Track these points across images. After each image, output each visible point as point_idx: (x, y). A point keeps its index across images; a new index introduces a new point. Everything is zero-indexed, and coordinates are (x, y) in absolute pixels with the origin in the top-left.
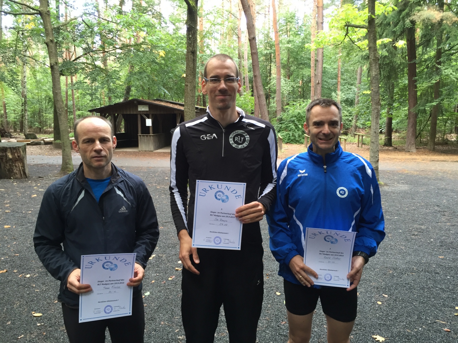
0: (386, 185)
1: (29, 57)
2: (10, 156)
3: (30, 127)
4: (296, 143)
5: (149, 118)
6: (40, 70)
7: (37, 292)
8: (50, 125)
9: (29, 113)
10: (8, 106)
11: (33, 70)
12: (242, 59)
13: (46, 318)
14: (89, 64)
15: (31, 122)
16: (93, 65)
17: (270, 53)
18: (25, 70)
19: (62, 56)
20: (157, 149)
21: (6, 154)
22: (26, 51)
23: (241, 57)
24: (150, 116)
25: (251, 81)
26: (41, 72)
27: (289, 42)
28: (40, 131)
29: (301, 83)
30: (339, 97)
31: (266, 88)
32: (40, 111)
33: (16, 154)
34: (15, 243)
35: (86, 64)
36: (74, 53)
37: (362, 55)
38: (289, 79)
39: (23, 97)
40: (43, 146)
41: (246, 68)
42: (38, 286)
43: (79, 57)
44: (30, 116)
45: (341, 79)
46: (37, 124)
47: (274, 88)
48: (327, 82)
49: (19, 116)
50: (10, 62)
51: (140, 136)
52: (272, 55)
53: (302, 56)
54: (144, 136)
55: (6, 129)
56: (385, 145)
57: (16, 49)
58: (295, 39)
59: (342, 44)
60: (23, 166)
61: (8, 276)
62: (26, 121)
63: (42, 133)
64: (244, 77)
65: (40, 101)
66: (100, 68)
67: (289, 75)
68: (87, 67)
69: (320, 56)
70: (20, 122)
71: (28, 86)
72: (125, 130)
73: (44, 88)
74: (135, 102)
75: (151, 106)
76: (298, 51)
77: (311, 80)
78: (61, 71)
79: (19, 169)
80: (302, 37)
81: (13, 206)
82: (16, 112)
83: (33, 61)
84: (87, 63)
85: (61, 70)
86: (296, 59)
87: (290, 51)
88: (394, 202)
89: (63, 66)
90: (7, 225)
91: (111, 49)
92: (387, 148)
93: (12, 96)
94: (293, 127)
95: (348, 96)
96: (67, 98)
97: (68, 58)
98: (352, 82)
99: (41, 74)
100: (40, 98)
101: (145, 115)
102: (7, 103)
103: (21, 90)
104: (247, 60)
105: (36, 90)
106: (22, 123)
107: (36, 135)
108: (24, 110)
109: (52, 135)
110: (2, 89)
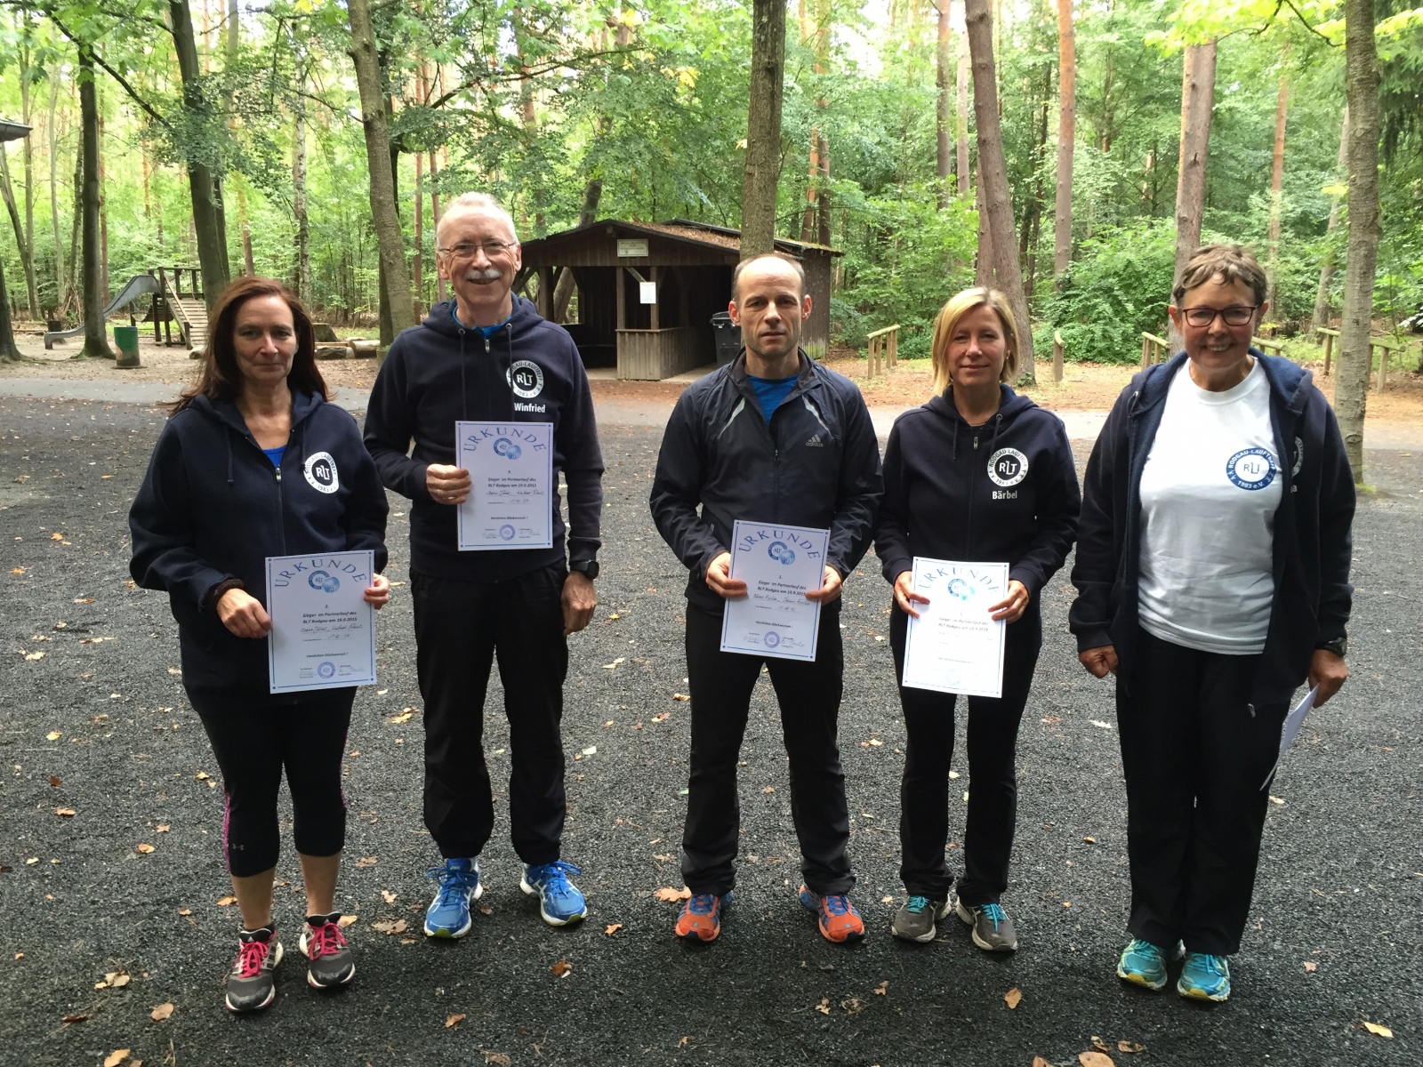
0: (1385, 494)
1: (312, 97)
3: (318, 309)
4: (1114, 362)
5: (648, 279)
6: (345, 137)
8: (372, 300)
9: (314, 266)
10: (257, 245)
11: (325, 135)
12: (948, 86)
14: (481, 116)
15: (321, 294)
16: (489, 119)
17: (1047, 67)
18: (301, 135)
19: (402, 93)
20: (672, 376)
22: (303, 79)
23: (947, 80)
24: (654, 273)
26: (347, 143)
27: (1111, 25)
28: (346, 318)
29: (1147, 163)
30: (1276, 210)
31: (1027, 180)
32: (344, 260)
35: (470, 116)
36: (438, 83)
38: (1106, 150)
39: (297, 217)
40: (350, 363)
41: (962, 117)
43: (450, 95)
44: (317, 275)
45: (1288, 147)
46: (337, 299)
47: (1054, 180)
49: (287, 274)
50: (257, 113)
51: (622, 333)
52: (1054, 71)
53: (1155, 73)
54: (634, 333)
57: (275, 71)
58: (1133, 15)
59: (1270, 29)
62: (307, 288)
63: (350, 326)
64: (955, 148)
65: (345, 228)
66: (510, 126)
67: (1108, 136)
68: (474, 124)
69: (1206, 72)
71: (312, 186)
72: (581, 317)
73: (356, 192)
74: (610, 231)
75: (657, 243)
76: (1141, 56)
77: (1178, 153)
78: (398, 138)
82: (280, 263)
83: (323, 110)
84: (471, 113)
85: (397, 133)
86: (1134, 83)
87: (1114, 58)
88: (1395, 546)
89: (405, 120)
91: (541, 68)
93: (266, 213)
94: (1106, 308)
95: (1306, 206)
96: (419, 219)
97: (422, 93)
98: (1325, 159)
99: (345, 147)
100: (344, 220)
101: (640, 269)
102: (255, 237)
103: (292, 198)
104: (965, 91)
105: (331, 196)
107: (334, 330)
108: (302, 257)
109: (376, 332)
110: (240, 193)
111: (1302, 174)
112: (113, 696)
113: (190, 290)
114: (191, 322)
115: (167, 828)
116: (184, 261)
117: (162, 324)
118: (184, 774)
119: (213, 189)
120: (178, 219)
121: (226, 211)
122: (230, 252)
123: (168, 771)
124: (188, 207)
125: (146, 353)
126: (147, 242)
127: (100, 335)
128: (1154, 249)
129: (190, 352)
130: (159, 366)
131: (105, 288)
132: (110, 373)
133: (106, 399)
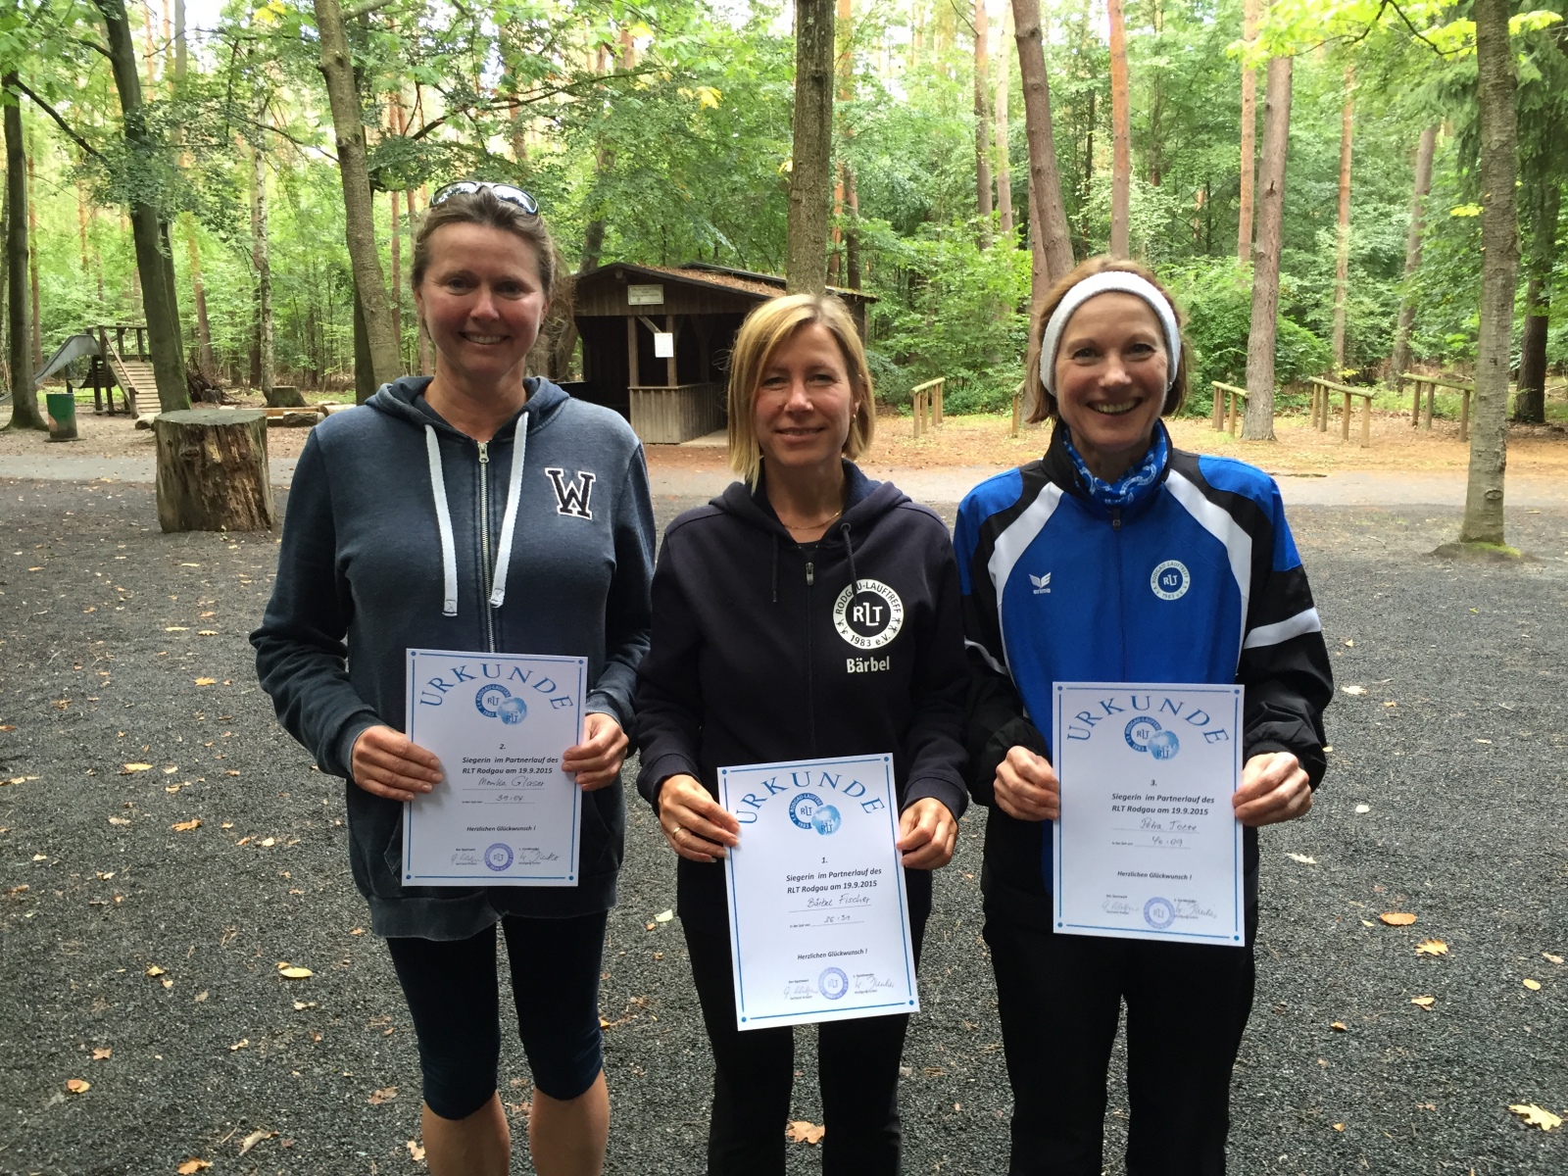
0: (1530, 557)
1: (273, 129)
2: (217, 457)
3: (283, 370)
5: (663, 330)
6: (310, 178)
7: (298, 896)
8: (345, 360)
9: (277, 323)
10: (212, 301)
11: (287, 176)
12: (988, 113)
13: (325, 986)
14: (468, 149)
15: (286, 353)
16: (478, 152)
17: (1091, 93)
18: (261, 176)
19: (379, 123)
20: (693, 438)
21: (203, 449)
22: (262, 111)
23: (987, 108)
24: (670, 322)
25: (1020, 197)
26: (313, 184)
27: (1159, 49)
28: (316, 380)
29: (1200, 198)
30: (1345, 247)
31: (1074, 217)
32: (311, 316)
33: (234, 449)
34: (229, 733)
35: (455, 149)
36: (418, 111)
37: (1441, 82)
38: (1157, 183)
39: (257, 267)
41: (1004, 147)
42: (300, 877)
43: (434, 125)
44: (280, 332)
45: (1354, 178)
46: (304, 359)
47: (1104, 217)
48: (1299, 192)
49: (246, 332)
50: (211, 147)
51: (635, 391)
52: (1099, 99)
53: (1208, 100)
54: (649, 391)
55: (206, 374)
56: (1519, 418)
57: (230, 100)
58: (1182, 36)
59: (1367, 38)
60: (259, 489)
61: (204, 843)
62: (270, 347)
63: (321, 390)
64: (995, 183)
65: (311, 280)
66: (501, 159)
67: (1156, 174)
68: (460, 158)
69: (1280, 93)
70: (250, 354)
71: (275, 236)
72: (585, 375)
73: (324, 239)
74: (619, 275)
75: (673, 288)
76: (1192, 81)
77: (1239, 186)
78: (375, 173)
79: (246, 497)
80: (1211, 28)
81: (224, 617)
82: (238, 320)
83: (286, 147)
84: (457, 144)
85: (374, 168)
86: (1185, 111)
87: (1162, 83)
89: (381, 154)
90: (205, 677)
91: (536, 95)
92: (1524, 429)
93: (223, 265)
95: (1376, 242)
96: (396, 268)
97: (397, 127)
98: (1394, 192)
99: (312, 189)
100: (311, 271)
101: (651, 318)
102: (210, 291)
103: (250, 246)
104: (1005, 120)
105: (298, 243)
106: (257, 355)
107: (302, 394)
108: (262, 313)
109: (352, 395)
110: (191, 241)
111: (1369, 208)
112: (37, 858)
113: (135, 351)
114: (136, 388)
115: (107, 1054)
116: (127, 319)
117: (103, 391)
118: (131, 968)
119: (160, 236)
120: (121, 271)
121: (175, 262)
122: (180, 309)
123: (109, 965)
124: (131, 258)
125: (83, 425)
126: (85, 299)
127: (30, 403)
128: (1219, 291)
129: (135, 421)
130: (99, 438)
131: (36, 352)
132: (42, 447)
133: (36, 476)
